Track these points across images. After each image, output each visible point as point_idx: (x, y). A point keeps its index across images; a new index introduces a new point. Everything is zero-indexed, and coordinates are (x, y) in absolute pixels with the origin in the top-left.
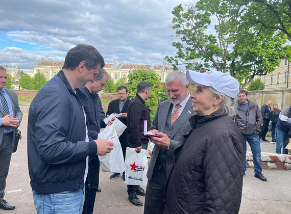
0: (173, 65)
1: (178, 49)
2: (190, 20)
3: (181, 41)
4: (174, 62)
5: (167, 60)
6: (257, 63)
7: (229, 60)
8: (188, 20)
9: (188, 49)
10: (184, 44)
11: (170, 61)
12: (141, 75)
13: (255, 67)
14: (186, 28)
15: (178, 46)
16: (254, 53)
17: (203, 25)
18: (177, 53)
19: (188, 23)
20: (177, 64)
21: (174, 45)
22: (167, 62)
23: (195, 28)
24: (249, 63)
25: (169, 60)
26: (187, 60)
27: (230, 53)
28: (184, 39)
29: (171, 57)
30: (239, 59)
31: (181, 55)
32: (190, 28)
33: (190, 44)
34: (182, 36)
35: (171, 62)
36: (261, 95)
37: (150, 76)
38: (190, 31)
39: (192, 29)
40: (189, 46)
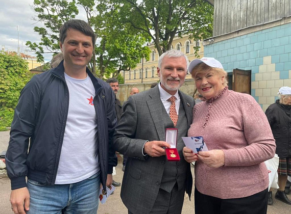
0: (37, 53)
1: (41, 35)
2: (55, 5)
3: (45, 27)
4: (38, 50)
5: (29, 45)
6: (122, 59)
7: (97, 54)
8: (53, 5)
9: (55, 37)
10: (49, 31)
11: (33, 47)
12: (4, 61)
13: (120, 63)
14: (51, 13)
15: (42, 31)
16: (120, 50)
17: (70, 14)
18: (42, 40)
19: (52, 9)
20: (42, 52)
21: (36, 29)
22: (30, 49)
23: (61, 15)
24: (116, 59)
25: (31, 46)
26: (53, 49)
27: (98, 46)
28: (48, 25)
29: (35, 44)
30: (106, 54)
31: (46, 43)
32: (56, 14)
33: (56, 32)
34: (46, 21)
35: (35, 49)
36: (127, 88)
37: (17, 63)
38: (56, 17)
39: (58, 15)
40: (55, 34)
